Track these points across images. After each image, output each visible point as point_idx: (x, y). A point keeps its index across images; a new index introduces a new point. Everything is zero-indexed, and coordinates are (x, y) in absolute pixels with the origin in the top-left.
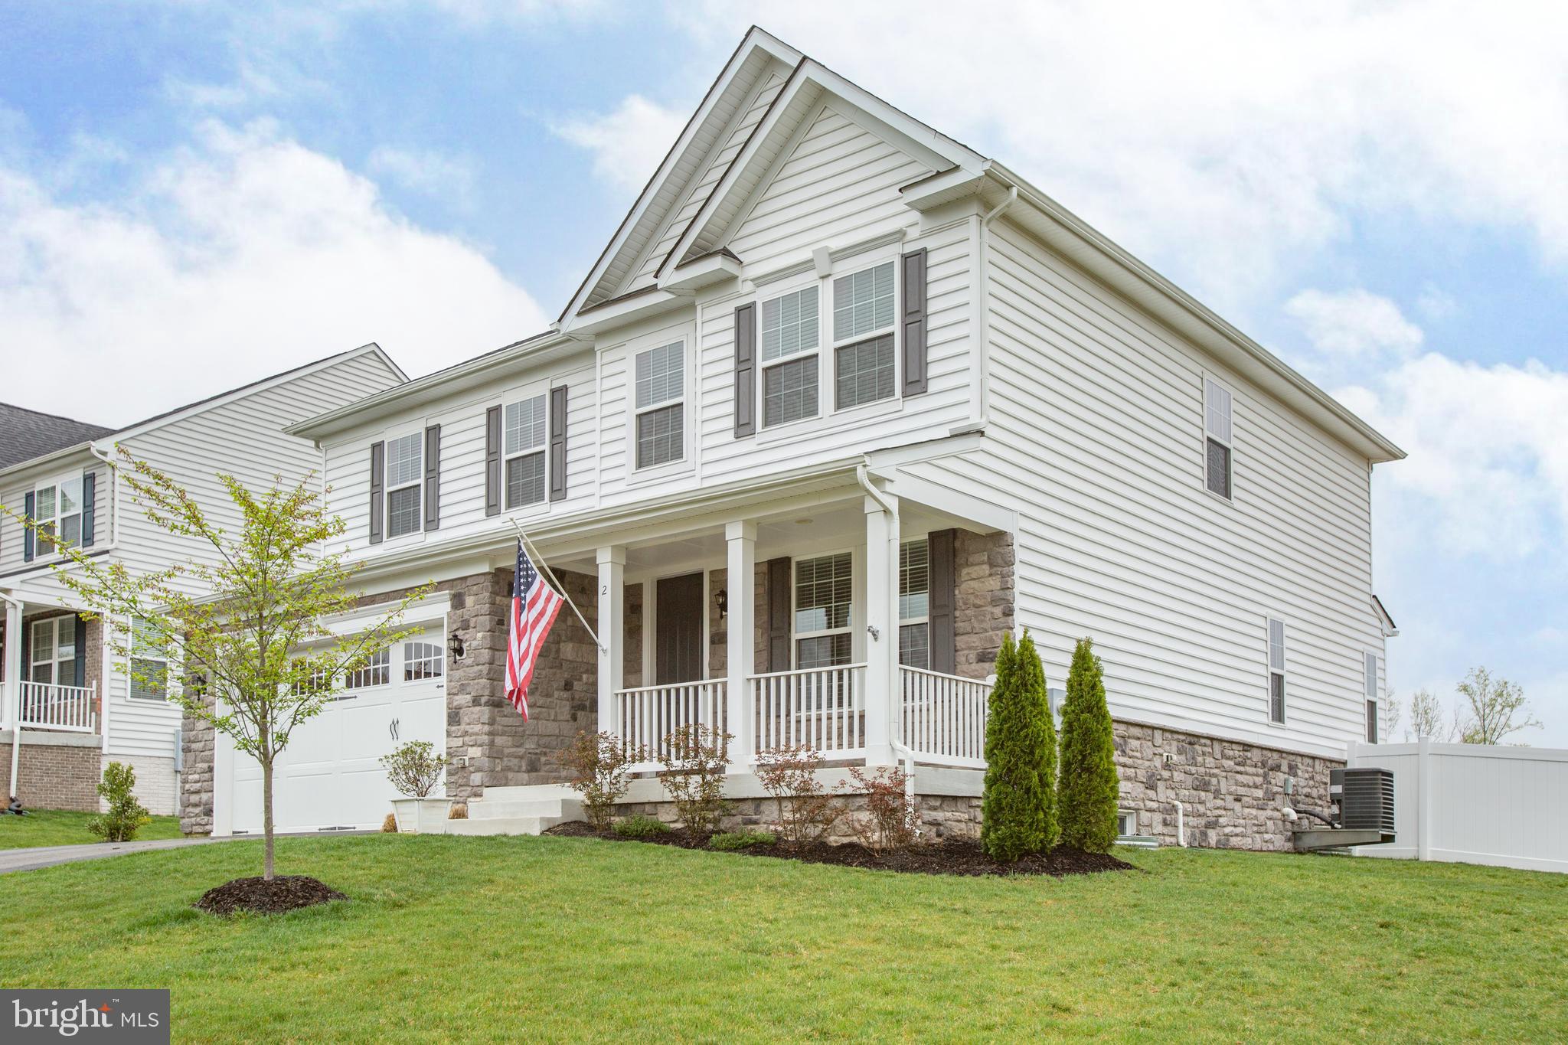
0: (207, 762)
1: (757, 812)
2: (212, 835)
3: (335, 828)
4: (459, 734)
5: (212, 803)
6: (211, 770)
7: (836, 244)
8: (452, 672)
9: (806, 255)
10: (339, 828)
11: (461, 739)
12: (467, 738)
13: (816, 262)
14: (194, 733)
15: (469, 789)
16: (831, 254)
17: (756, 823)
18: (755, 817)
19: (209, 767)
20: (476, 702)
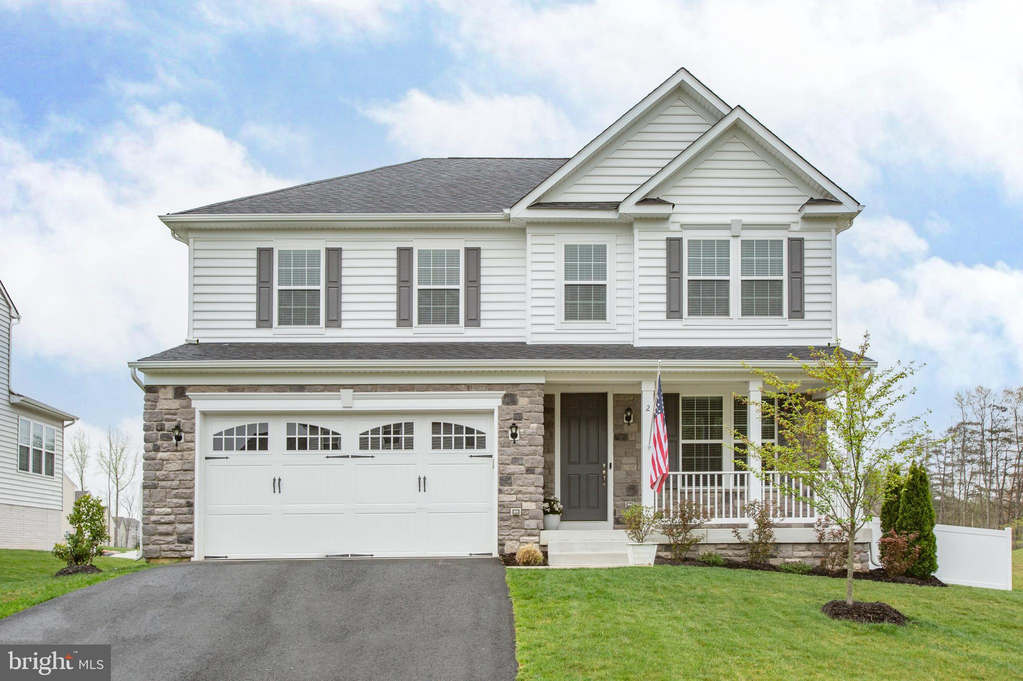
0: (186, 498)
1: (776, 550)
2: (192, 559)
3: (348, 555)
4: (512, 492)
5: (193, 533)
6: (190, 505)
7: (747, 219)
8: (503, 449)
9: (726, 219)
10: (351, 555)
11: (515, 496)
12: (520, 496)
13: (732, 226)
14: (163, 472)
15: (524, 531)
16: (743, 225)
17: (775, 557)
18: (775, 554)
19: (188, 503)
20: (530, 471)
